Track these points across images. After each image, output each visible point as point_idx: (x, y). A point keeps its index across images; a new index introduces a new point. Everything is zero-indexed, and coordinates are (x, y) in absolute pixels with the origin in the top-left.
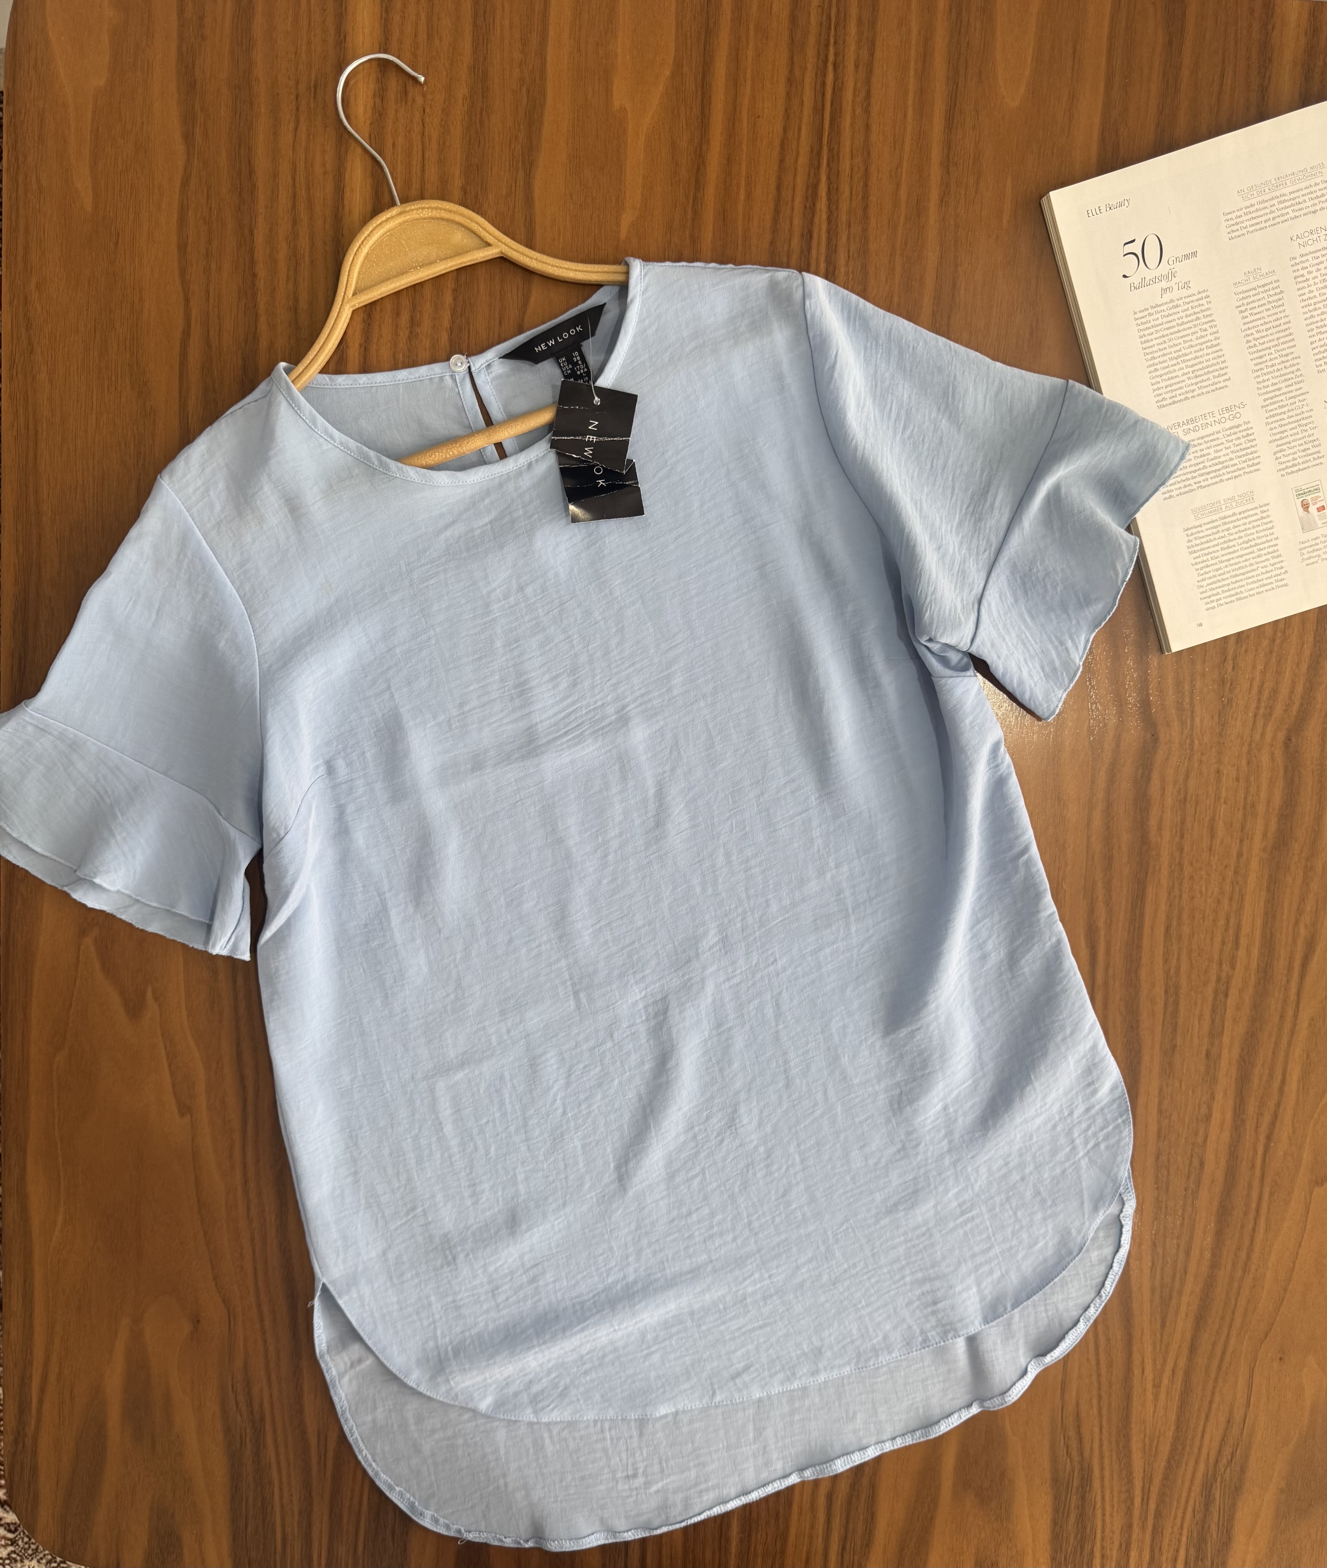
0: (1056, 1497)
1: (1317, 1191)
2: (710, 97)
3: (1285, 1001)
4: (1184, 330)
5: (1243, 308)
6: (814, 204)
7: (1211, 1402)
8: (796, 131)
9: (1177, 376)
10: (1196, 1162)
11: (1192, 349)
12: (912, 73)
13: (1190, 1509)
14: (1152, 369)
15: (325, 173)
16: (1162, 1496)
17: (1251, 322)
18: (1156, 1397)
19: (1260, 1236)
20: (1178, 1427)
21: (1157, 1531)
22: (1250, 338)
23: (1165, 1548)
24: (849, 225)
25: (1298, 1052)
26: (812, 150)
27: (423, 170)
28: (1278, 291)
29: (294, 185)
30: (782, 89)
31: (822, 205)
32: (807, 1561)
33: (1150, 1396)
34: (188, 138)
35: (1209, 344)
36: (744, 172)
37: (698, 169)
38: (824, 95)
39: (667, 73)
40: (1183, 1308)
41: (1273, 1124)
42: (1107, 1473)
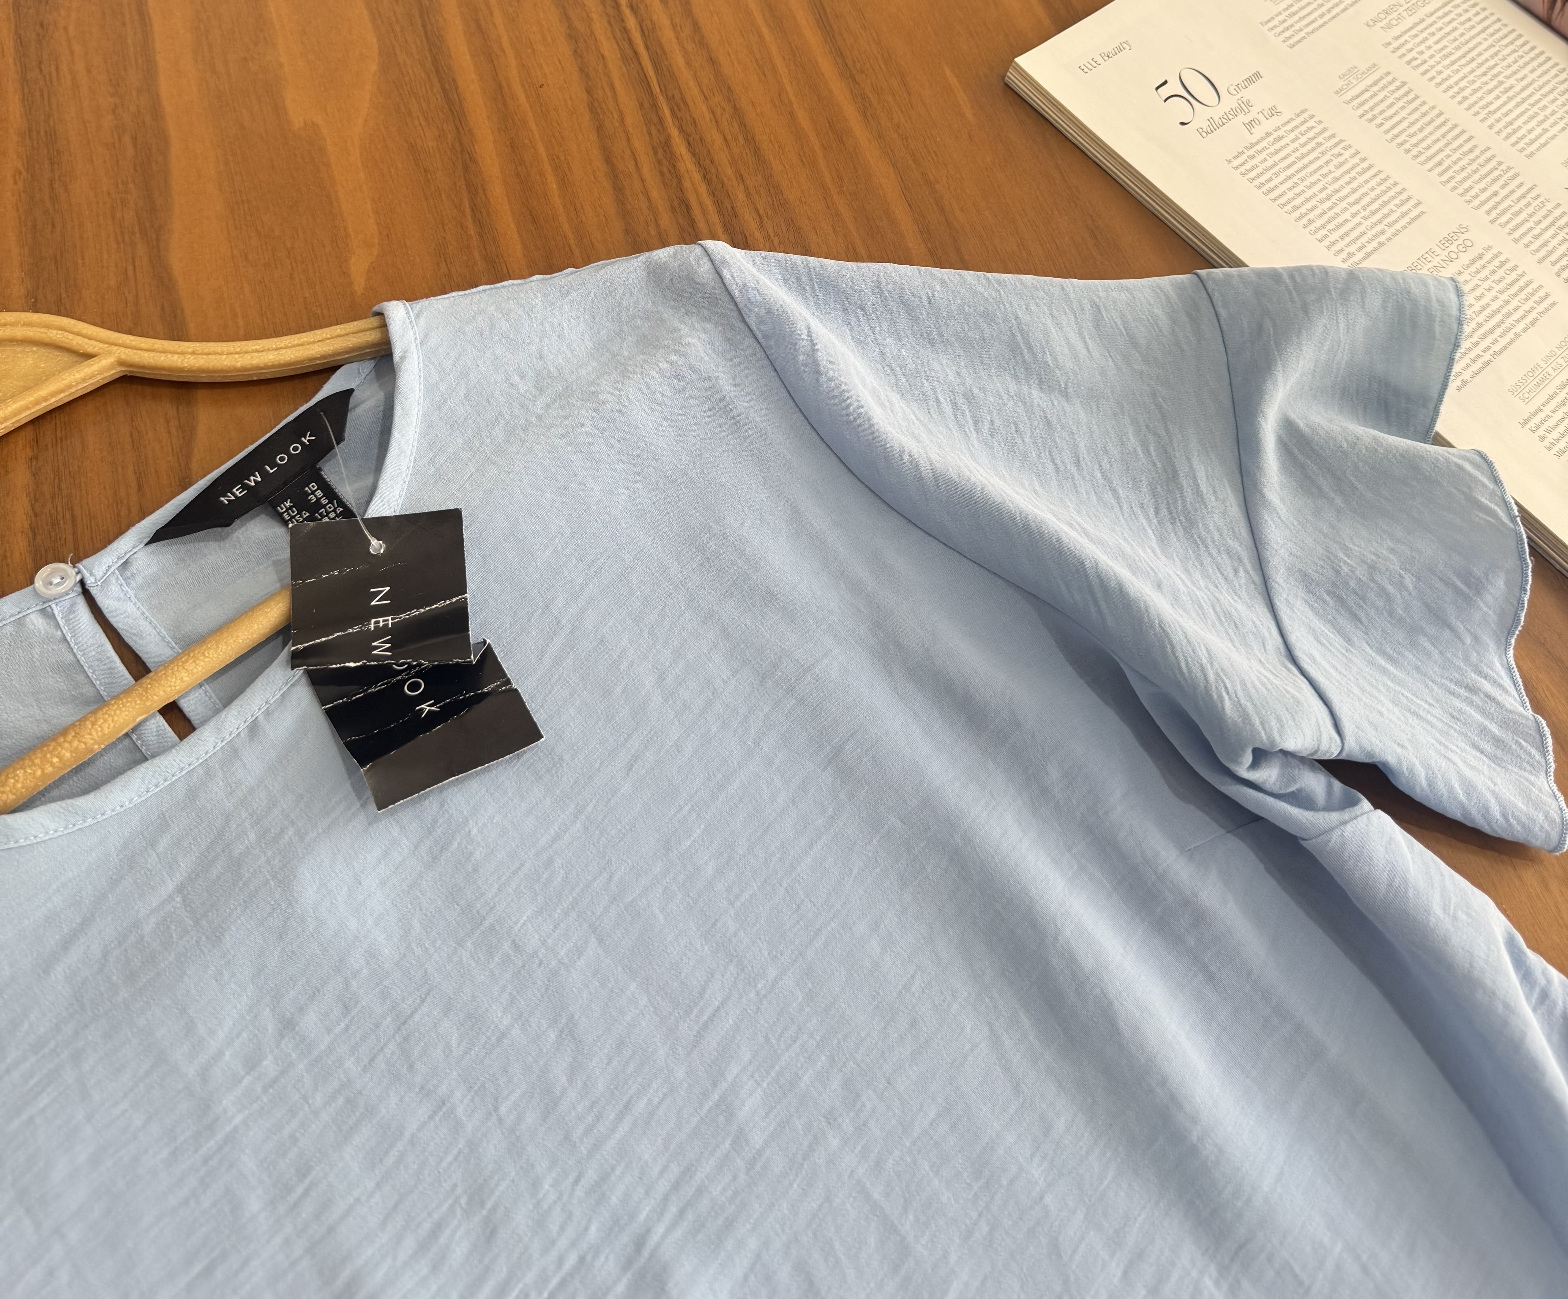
2: (454, 80)
4: (1311, 162)
5: (1369, 116)
6: (674, 166)
8: (607, 89)
9: (1346, 221)
11: (1342, 182)
14: (1305, 221)
17: (1393, 127)
22: (1407, 146)
26: (641, 105)
28: (1398, 83)
35: (1358, 169)
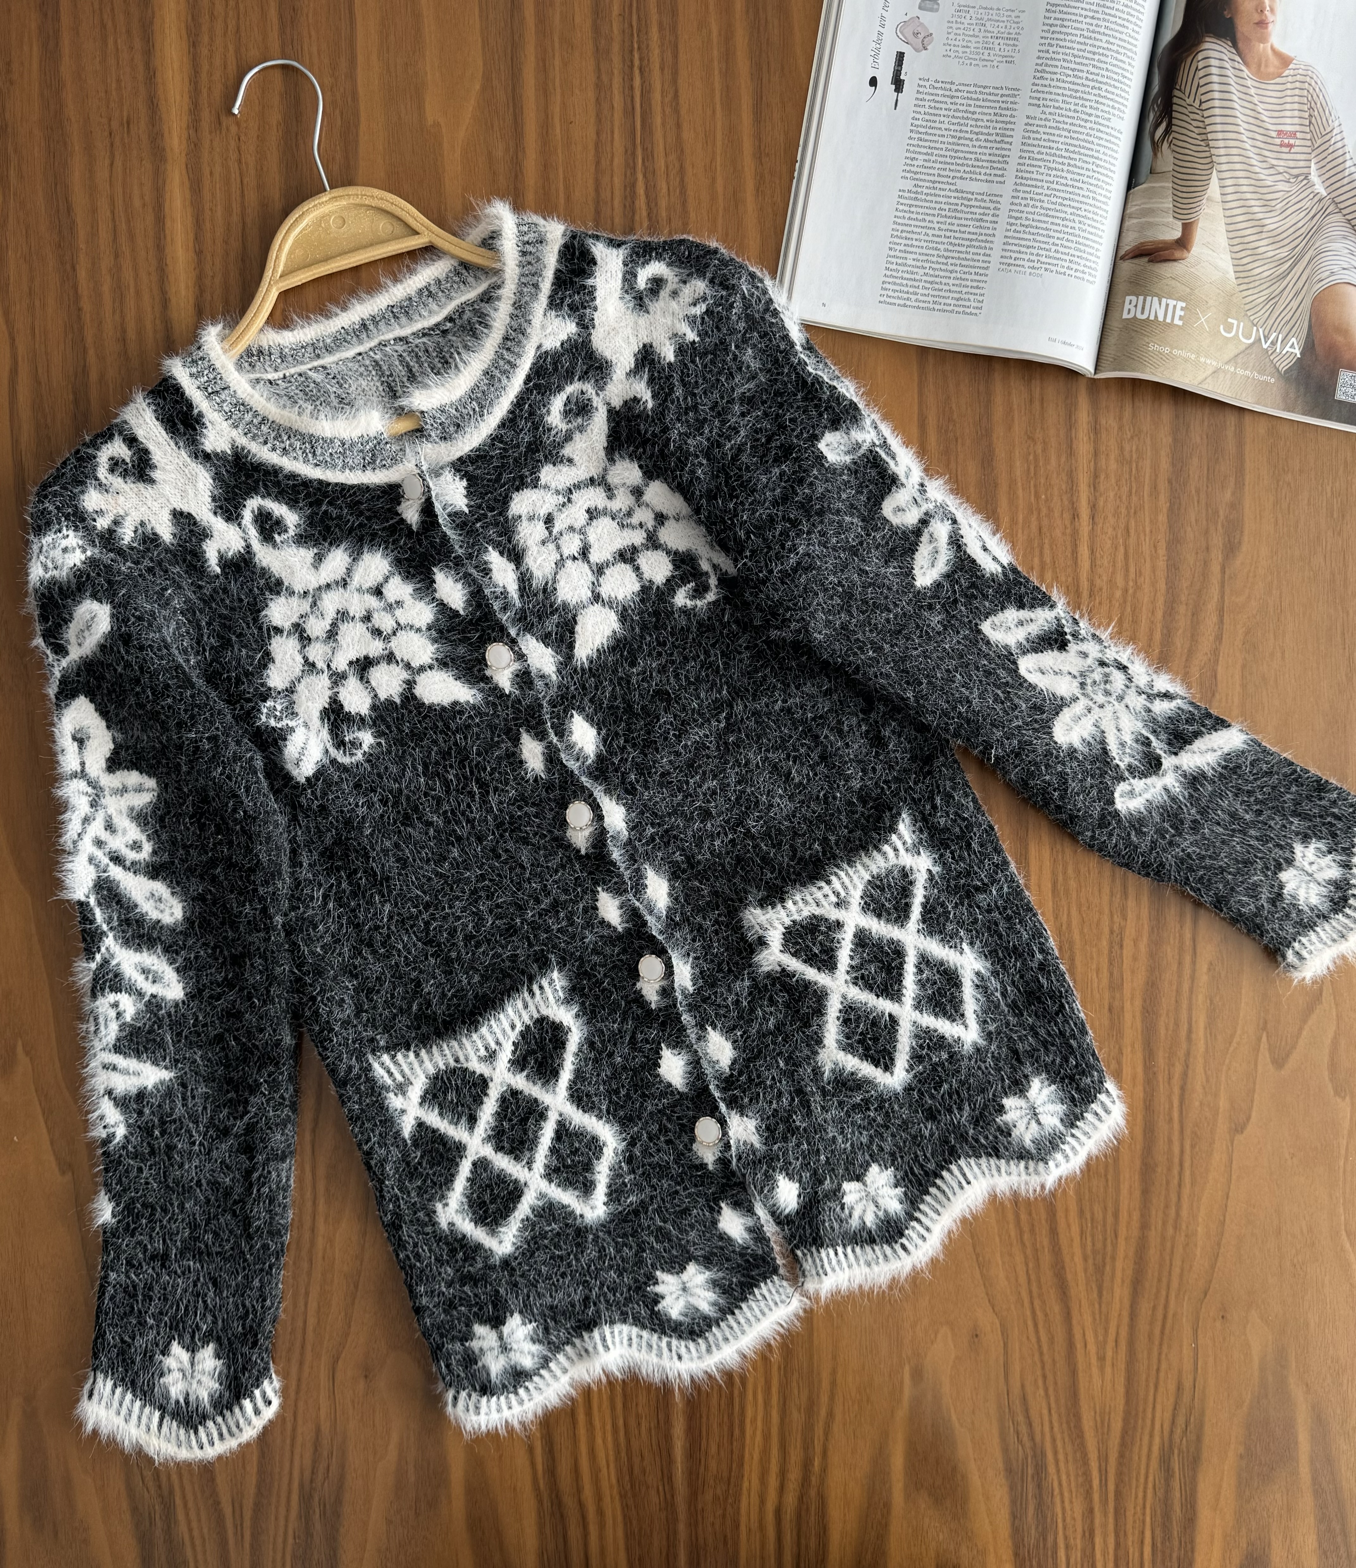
0: (1012, 1488)
1: (1239, 1138)
3: (1182, 948)
7: (1158, 1370)
12: (716, 72)
13: (1150, 1485)
15: (144, 205)
16: (1120, 1475)
18: (1102, 1370)
19: (1186, 1190)
20: (1127, 1401)
21: (1119, 1512)
23: (1130, 1531)
25: (1200, 999)
27: (243, 195)
29: (114, 220)
30: (591, 94)
31: (641, 203)
33: (1096, 1371)
36: (561, 176)
37: (516, 176)
38: (632, 97)
39: (478, 87)
40: (1119, 1274)
41: (1185, 1075)
42: (1061, 1457)
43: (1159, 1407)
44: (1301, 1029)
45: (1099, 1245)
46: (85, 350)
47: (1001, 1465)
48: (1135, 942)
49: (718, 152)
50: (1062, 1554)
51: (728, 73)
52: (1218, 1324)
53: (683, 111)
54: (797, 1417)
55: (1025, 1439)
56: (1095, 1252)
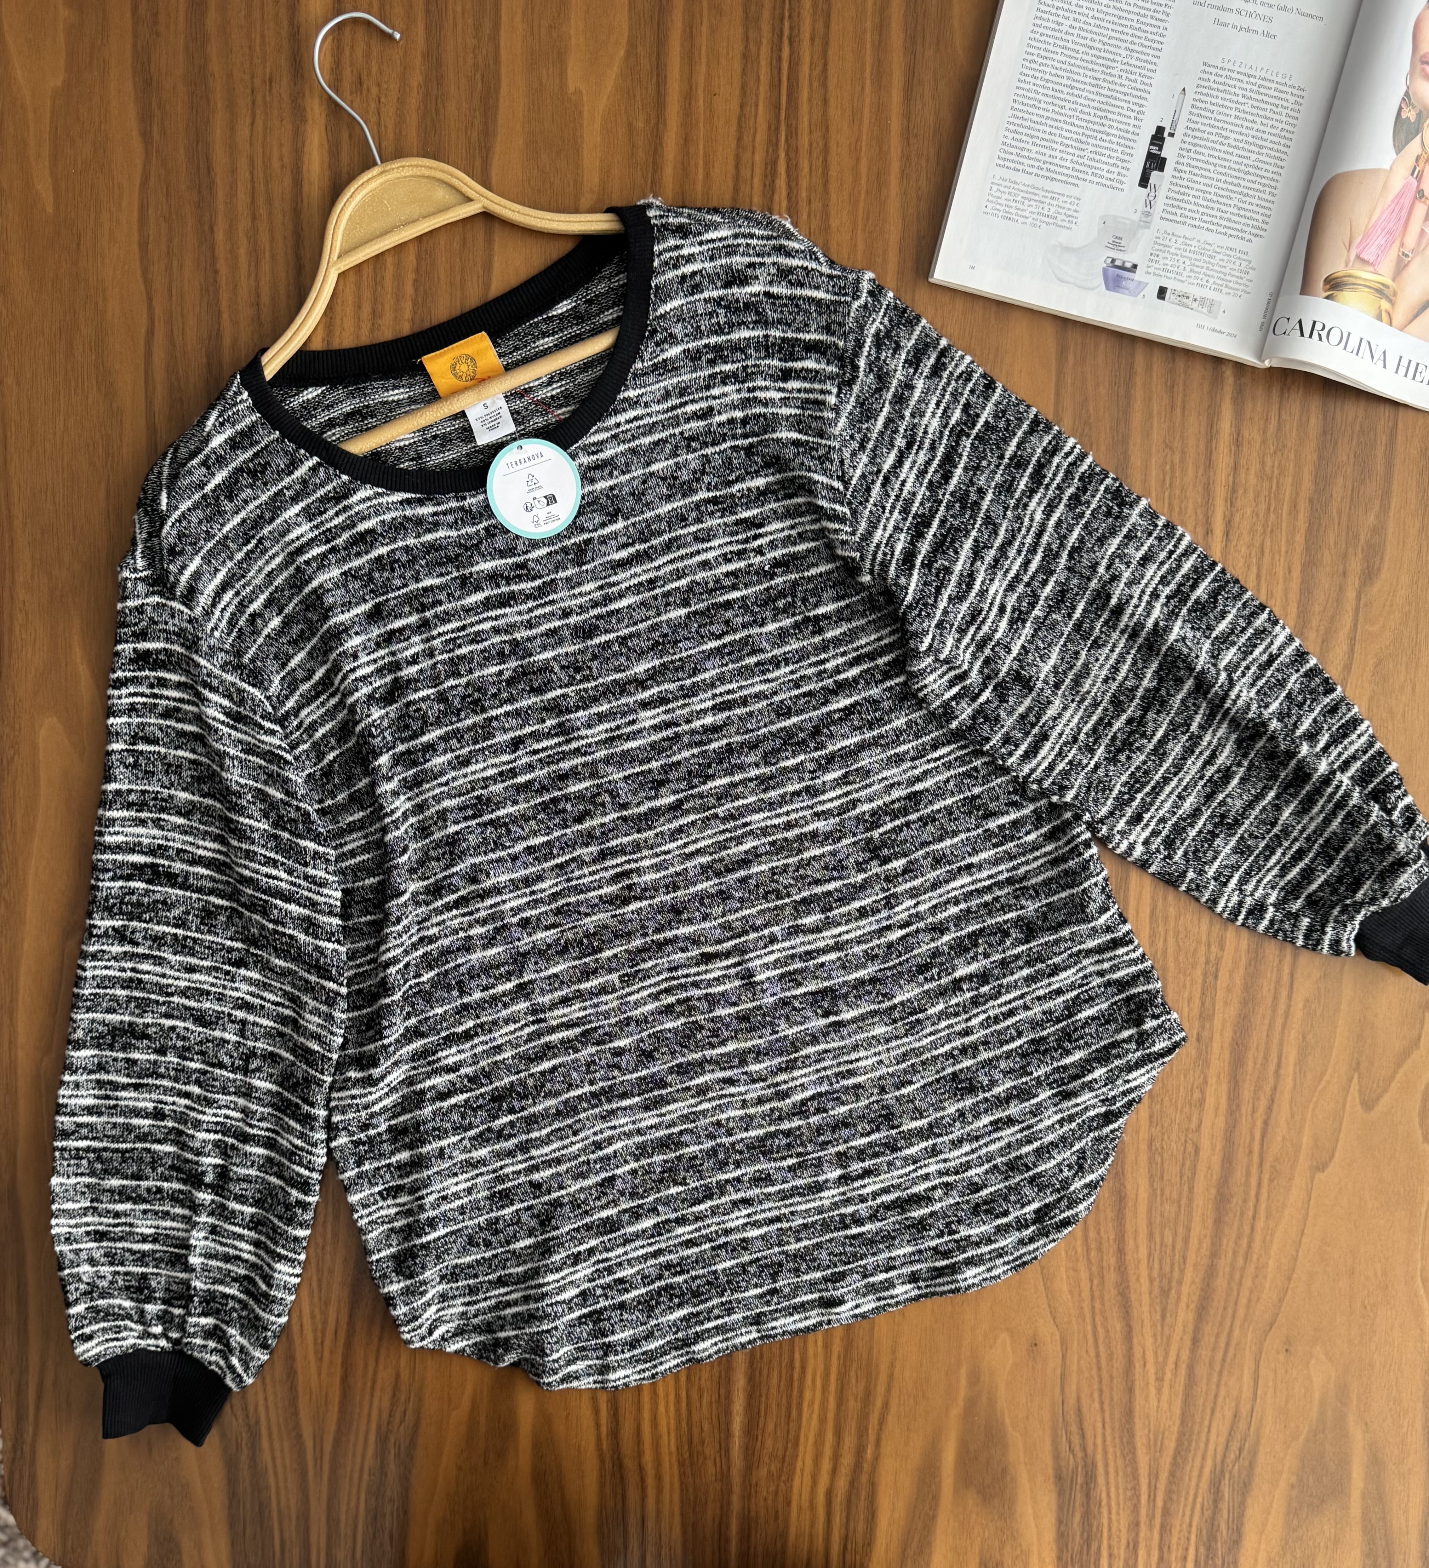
0: (1060, 1495)
1: (1319, 1176)
3: (1278, 982)
7: (1216, 1396)
10: (1190, 1148)
12: (869, 44)
13: (1198, 1507)
15: (283, 167)
16: (1169, 1493)
18: (1159, 1390)
19: (1261, 1224)
20: (1182, 1422)
21: (1165, 1529)
23: (1174, 1547)
24: (810, 202)
25: (1293, 1035)
29: (252, 180)
30: (737, 65)
31: (781, 182)
32: (809, 1561)
33: (1153, 1391)
34: (146, 136)
36: (701, 151)
37: (656, 150)
38: (780, 69)
39: (622, 53)
40: (1184, 1299)
41: (1270, 1108)
42: (1111, 1470)
43: (1214, 1431)
44: (1395, 1072)
45: (1167, 1268)
46: (220, 313)
47: (1050, 1471)
48: (1231, 973)
49: (865, 129)
50: (1104, 1562)
51: (881, 45)
52: (1282, 1357)
53: (831, 87)
54: (853, 1406)
55: (1077, 1449)
56: (1162, 1276)
